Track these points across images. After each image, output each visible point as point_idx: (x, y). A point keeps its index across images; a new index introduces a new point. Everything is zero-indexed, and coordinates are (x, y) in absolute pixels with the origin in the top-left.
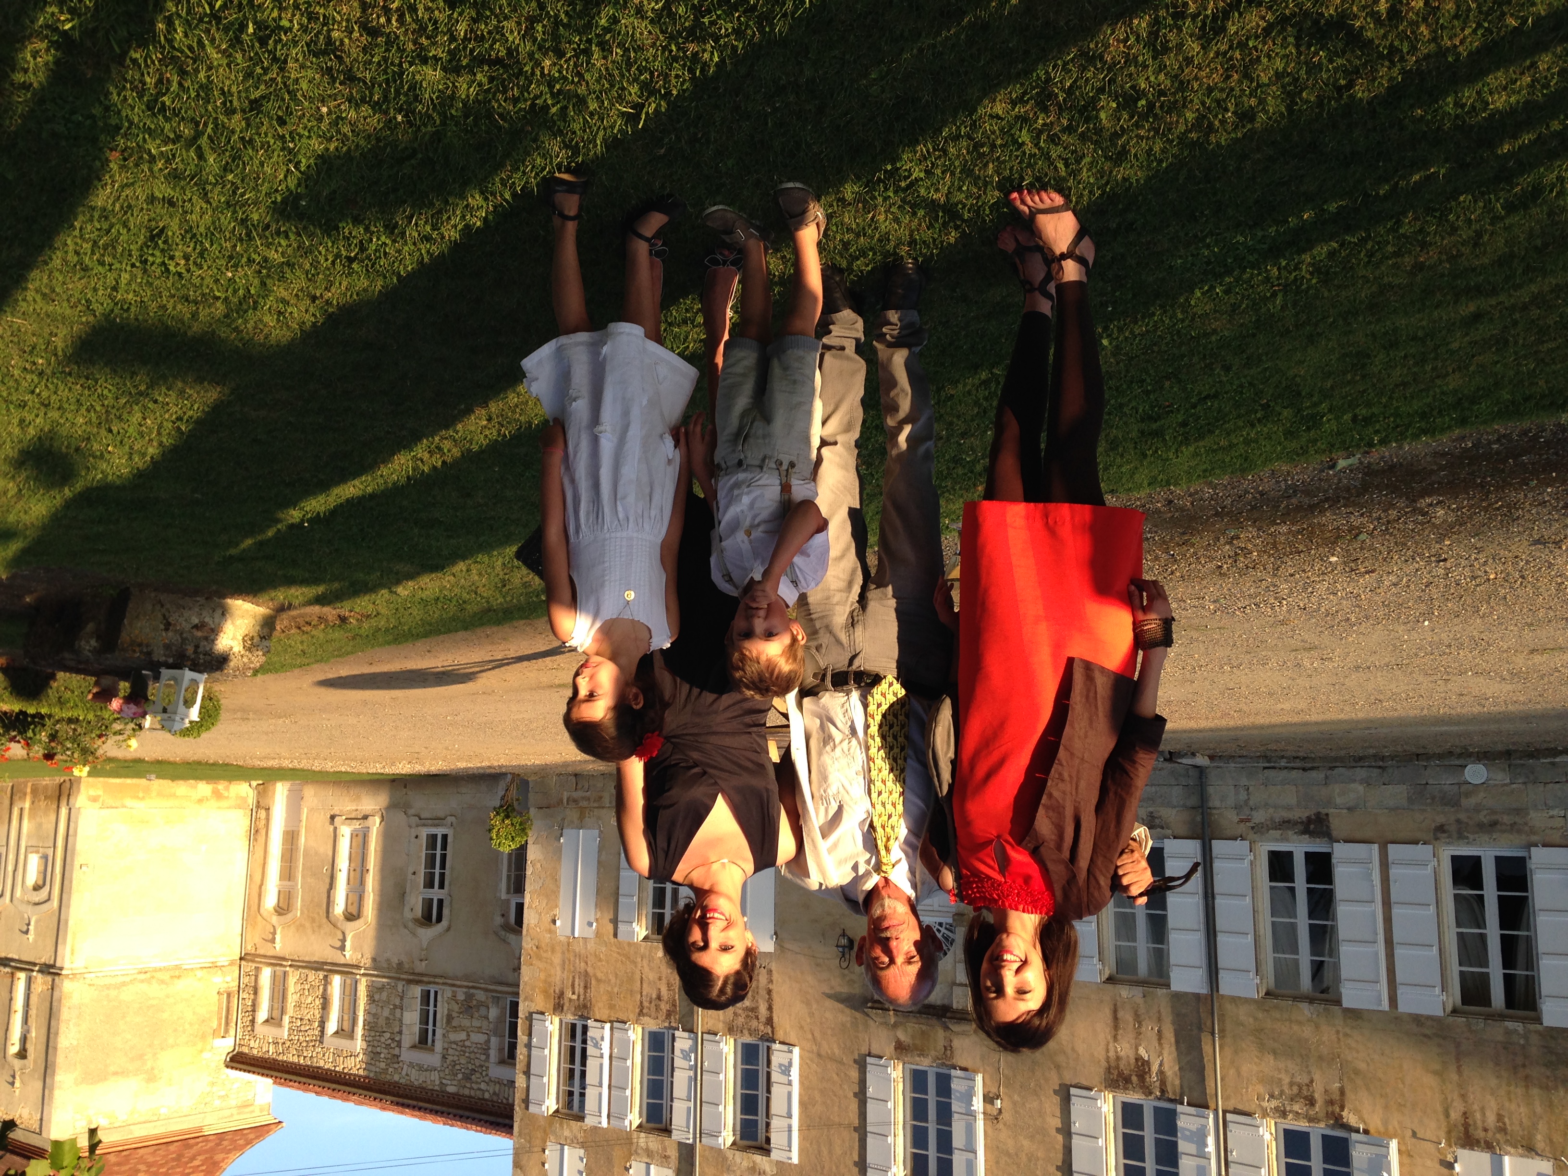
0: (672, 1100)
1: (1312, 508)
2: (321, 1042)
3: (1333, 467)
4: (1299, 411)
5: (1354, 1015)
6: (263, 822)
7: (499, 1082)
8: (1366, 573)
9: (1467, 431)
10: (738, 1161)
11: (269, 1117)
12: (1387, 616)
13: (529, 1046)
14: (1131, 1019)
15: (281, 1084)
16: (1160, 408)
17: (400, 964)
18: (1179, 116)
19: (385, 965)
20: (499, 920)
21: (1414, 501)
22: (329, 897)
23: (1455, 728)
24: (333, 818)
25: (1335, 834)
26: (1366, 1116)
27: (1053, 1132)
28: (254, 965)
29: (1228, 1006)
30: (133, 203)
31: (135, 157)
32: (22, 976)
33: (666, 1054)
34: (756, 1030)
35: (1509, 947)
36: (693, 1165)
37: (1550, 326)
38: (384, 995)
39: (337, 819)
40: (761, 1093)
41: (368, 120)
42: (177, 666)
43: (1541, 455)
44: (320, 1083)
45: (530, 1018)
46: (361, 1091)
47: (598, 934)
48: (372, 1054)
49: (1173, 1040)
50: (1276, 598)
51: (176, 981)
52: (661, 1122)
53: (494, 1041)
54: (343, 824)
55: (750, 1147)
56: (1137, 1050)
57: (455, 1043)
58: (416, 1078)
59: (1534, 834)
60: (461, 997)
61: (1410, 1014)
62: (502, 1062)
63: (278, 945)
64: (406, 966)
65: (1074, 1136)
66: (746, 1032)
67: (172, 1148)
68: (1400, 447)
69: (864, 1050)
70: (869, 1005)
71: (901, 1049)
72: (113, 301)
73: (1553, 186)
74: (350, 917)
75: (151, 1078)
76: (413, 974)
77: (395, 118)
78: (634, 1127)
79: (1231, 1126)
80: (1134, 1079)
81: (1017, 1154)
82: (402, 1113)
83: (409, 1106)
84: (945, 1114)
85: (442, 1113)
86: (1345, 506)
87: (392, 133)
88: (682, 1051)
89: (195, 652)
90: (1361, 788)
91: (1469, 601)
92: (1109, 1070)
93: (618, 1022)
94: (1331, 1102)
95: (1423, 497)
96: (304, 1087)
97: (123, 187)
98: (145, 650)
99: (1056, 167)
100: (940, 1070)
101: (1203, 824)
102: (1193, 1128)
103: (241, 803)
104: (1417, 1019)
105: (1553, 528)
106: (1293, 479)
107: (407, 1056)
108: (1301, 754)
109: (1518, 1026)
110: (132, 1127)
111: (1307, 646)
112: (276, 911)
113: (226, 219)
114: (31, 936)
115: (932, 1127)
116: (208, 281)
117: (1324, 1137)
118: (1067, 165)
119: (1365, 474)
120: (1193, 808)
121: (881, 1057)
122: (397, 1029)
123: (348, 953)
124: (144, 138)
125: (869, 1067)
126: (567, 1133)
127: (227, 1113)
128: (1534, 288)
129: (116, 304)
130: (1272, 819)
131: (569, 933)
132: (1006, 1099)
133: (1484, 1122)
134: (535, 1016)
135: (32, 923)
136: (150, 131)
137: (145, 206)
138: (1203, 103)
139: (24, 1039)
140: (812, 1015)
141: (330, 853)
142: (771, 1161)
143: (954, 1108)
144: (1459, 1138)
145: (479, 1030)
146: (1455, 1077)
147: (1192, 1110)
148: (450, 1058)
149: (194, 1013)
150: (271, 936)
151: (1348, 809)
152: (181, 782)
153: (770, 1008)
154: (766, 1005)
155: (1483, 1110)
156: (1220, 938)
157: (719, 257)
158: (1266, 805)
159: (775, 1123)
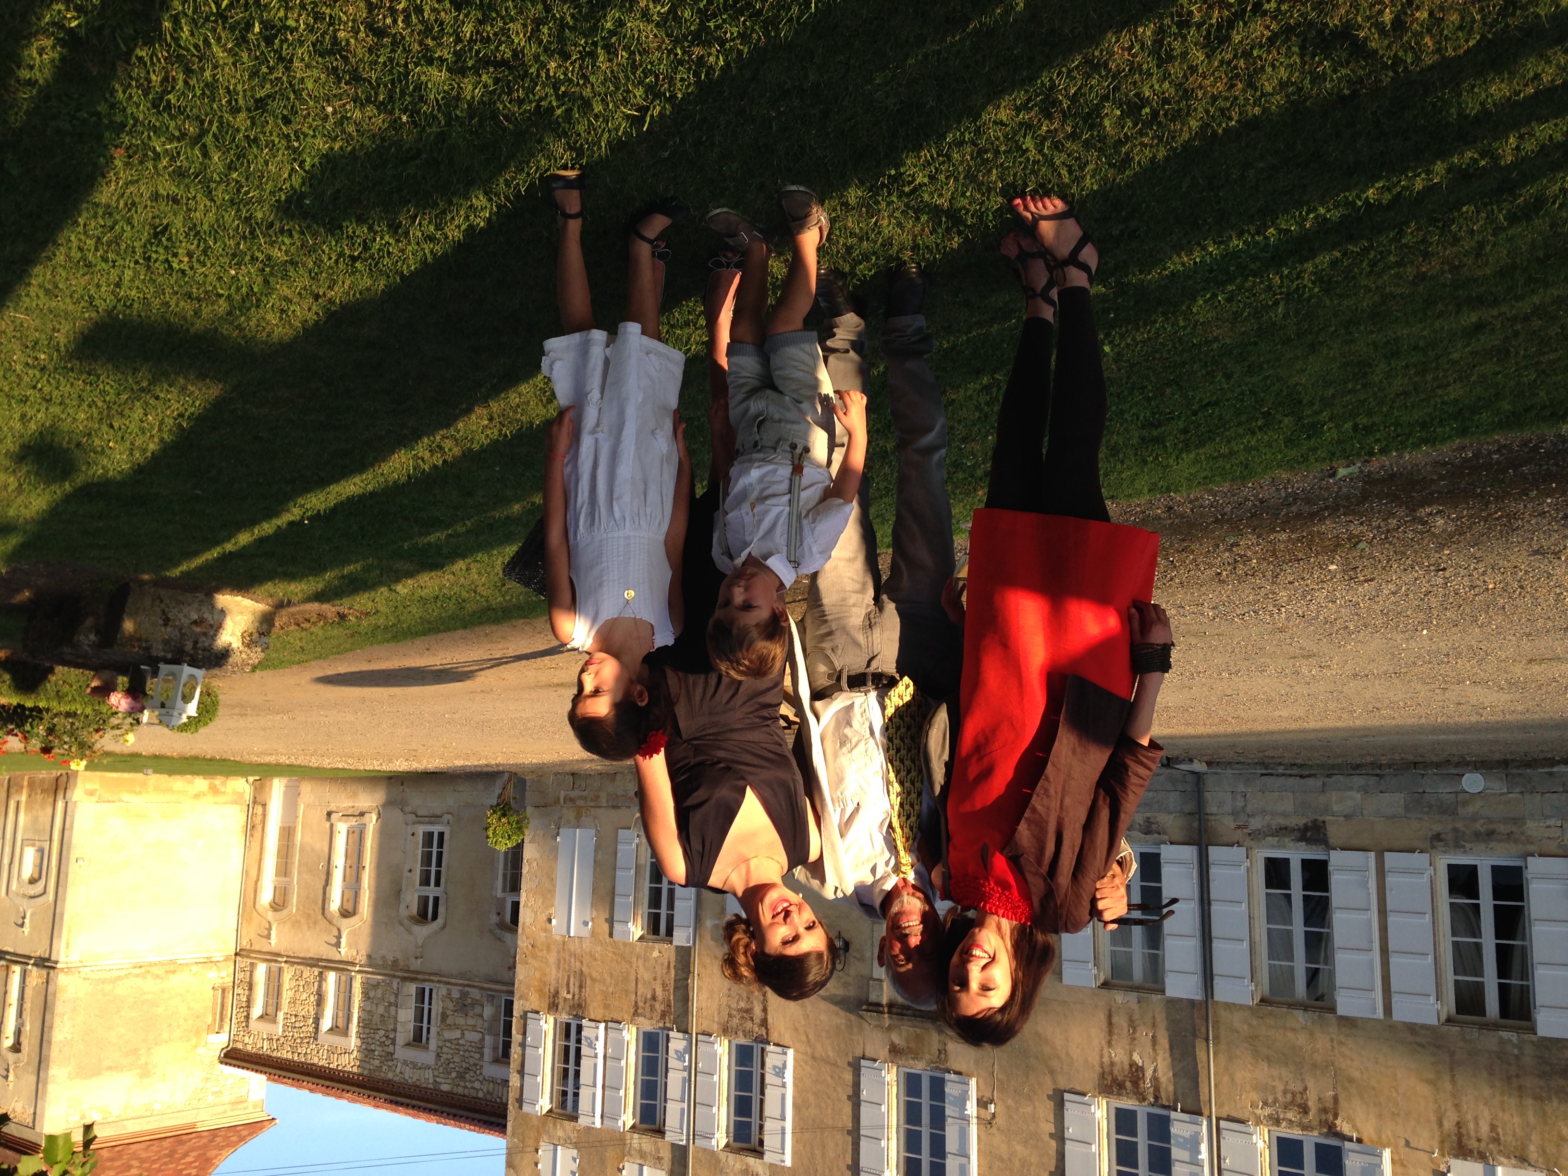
0: (666, 1101)
1: (1312, 515)
2: (316, 1039)
3: (1333, 475)
4: (1300, 419)
5: (1349, 1023)
6: (259, 818)
7: (493, 1081)
8: (1366, 581)
9: (1467, 441)
10: (731, 1163)
11: (262, 1114)
12: (1386, 625)
13: (523, 1045)
14: (1125, 1025)
15: (275, 1081)
16: (1160, 415)
17: (395, 962)
18: (1183, 125)
19: (380, 963)
20: (494, 918)
21: (1415, 510)
22: (324, 893)
23: (1452, 737)
24: (329, 814)
25: (1332, 841)
26: (1359, 1125)
27: (1047, 1138)
28: (249, 961)
29: (1224, 1014)
30: (137, 200)
31: (140, 154)
32: (17, 969)
33: (660, 1055)
34: (751, 1031)
35: (1504, 956)
36: (685, 1166)
37: (1551, 337)
38: (379, 992)
39: (333, 816)
40: (755, 1095)
41: (373, 120)
42: (176, 661)
43: (1540, 466)
44: (314, 1080)
45: (524, 1017)
46: (354, 1089)
47: (593, 933)
48: (367, 1051)
49: (1167, 1046)
50: (1274, 606)
51: (171, 976)
52: (654, 1123)
53: (488, 1039)
54: (340, 820)
55: (743, 1149)
56: (1131, 1055)
57: (449, 1041)
58: (410, 1076)
59: (1531, 843)
60: (456, 994)
61: (1405, 1023)
62: (496, 1061)
63: (274, 940)
64: (402, 963)
65: (1067, 1142)
66: (740, 1033)
67: (166, 1143)
68: (1401, 456)
69: (858, 1053)
70: (864, 1007)
71: (895, 1052)
72: (116, 297)
73: (1556, 197)
74: (346, 913)
75: (145, 1073)
76: (408, 971)
77: (400, 119)
78: (627, 1127)
79: (1224, 1133)
80: (1128, 1084)
81: (1010, 1160)
82: (396, 1111)
83: (402, 1104)
84: (938, 1118)
85: (436, 1111)
86: (1345, 514)
87: (397, 133)
88: (676, 1052)
89: (195, 647)
90: (1358, 796)
91: (1468, 610)
92: (1102, 1076)
93: (613, 1022)
94: (1325, 1111)
95: (1423, 506)
96: (298, 1083)
97: (127, 184)
98: (144, 645)
99: (1059, 174)
100: (932, 1074)
101: (1200, 830)
102: (1187, 1135)
103: (237, 799)
104: (1412, 1028)
105: (1553, 539)
106: (1293, 487)
107: (402, 1053)
108: (1299, 761)
109: (1513, 1036)
110: (125, 1122)
111: (1306, 653)
112: (272, 907)
113: (230, 216)
114: (27, 929)
115: (925, 1131)
116: (212, 278)
117: (1318, 1146)
118: (1070, 172)
119: (1365, 483)
120: (1190, 814)
121: (875, 1060)
122: (392, 1027)
123: (343, 950)
124: (149, 135)
125: (863, 1070)
126: (560, 1133)
127: (220, 1109)
128: (1536, 300)
129: (119, 300)
130: (1269, 826)
131: (564, 932)
132: (999, 1103)
133: (1477, 1132)
134: (529, 1015)
135: (28, 916)
136: (155, 130)
137: (149, 203)
138: (1207, 112)
139: (18, 1033)
140: (806, 1017)
141: (326, 850)
142: (765, 1164)
143: (948, 1112)
144: (1452, 1148)
145: (474, 1028)
146: (1448, 1086)
147: (1186, 1117)
148: (444, 1056)
149: (189, 1009)
150: (266, 932)
151: (1345, 816)
152: (178, 777)
153: (765, 1010)
154: (761, 1007)
155: (1476, 1119)
156: (1216, 945)
157: (723, 260)
158: (1263, 812)
159: (768, 1125)
